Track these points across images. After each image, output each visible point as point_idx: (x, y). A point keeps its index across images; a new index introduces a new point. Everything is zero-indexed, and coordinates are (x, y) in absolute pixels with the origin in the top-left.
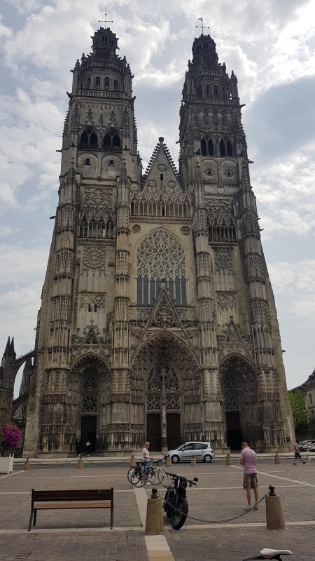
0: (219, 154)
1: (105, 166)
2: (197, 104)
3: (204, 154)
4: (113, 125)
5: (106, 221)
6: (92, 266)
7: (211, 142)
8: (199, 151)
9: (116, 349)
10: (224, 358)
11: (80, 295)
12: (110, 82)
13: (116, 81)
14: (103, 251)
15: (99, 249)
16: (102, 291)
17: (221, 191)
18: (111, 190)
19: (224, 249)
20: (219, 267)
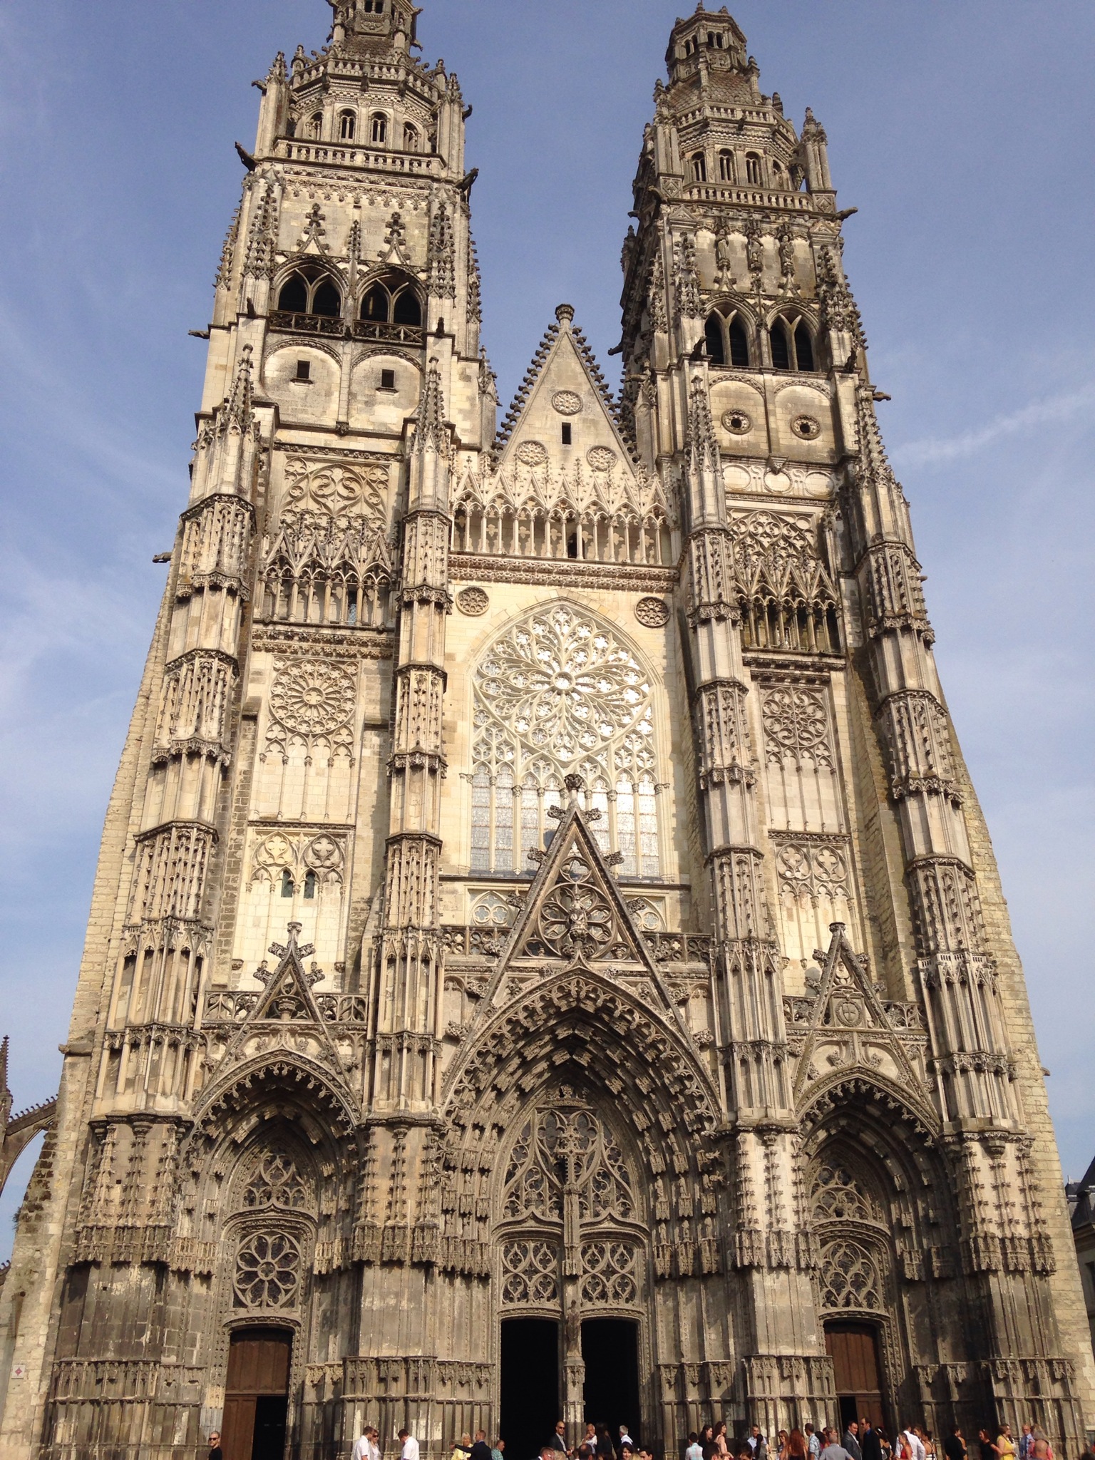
0: (768, 361)
1: (364, 390)
2: (689, 203)
3: (717, 361)
4: (394, 260)
5: (361, 570)
6: (303, 729)
7: (738, 328)
8: (698, 347)
9: (385, 1037)
10: (818, 1086)
11: (251, 832)
12: (389, 126)
13: (409, 126)
14: (346, 676)
15: (334, 667)
16: (337, 817)
17: (778, 483)
18: (385, 468)
19: (795, 680)
20: (779, 744)
